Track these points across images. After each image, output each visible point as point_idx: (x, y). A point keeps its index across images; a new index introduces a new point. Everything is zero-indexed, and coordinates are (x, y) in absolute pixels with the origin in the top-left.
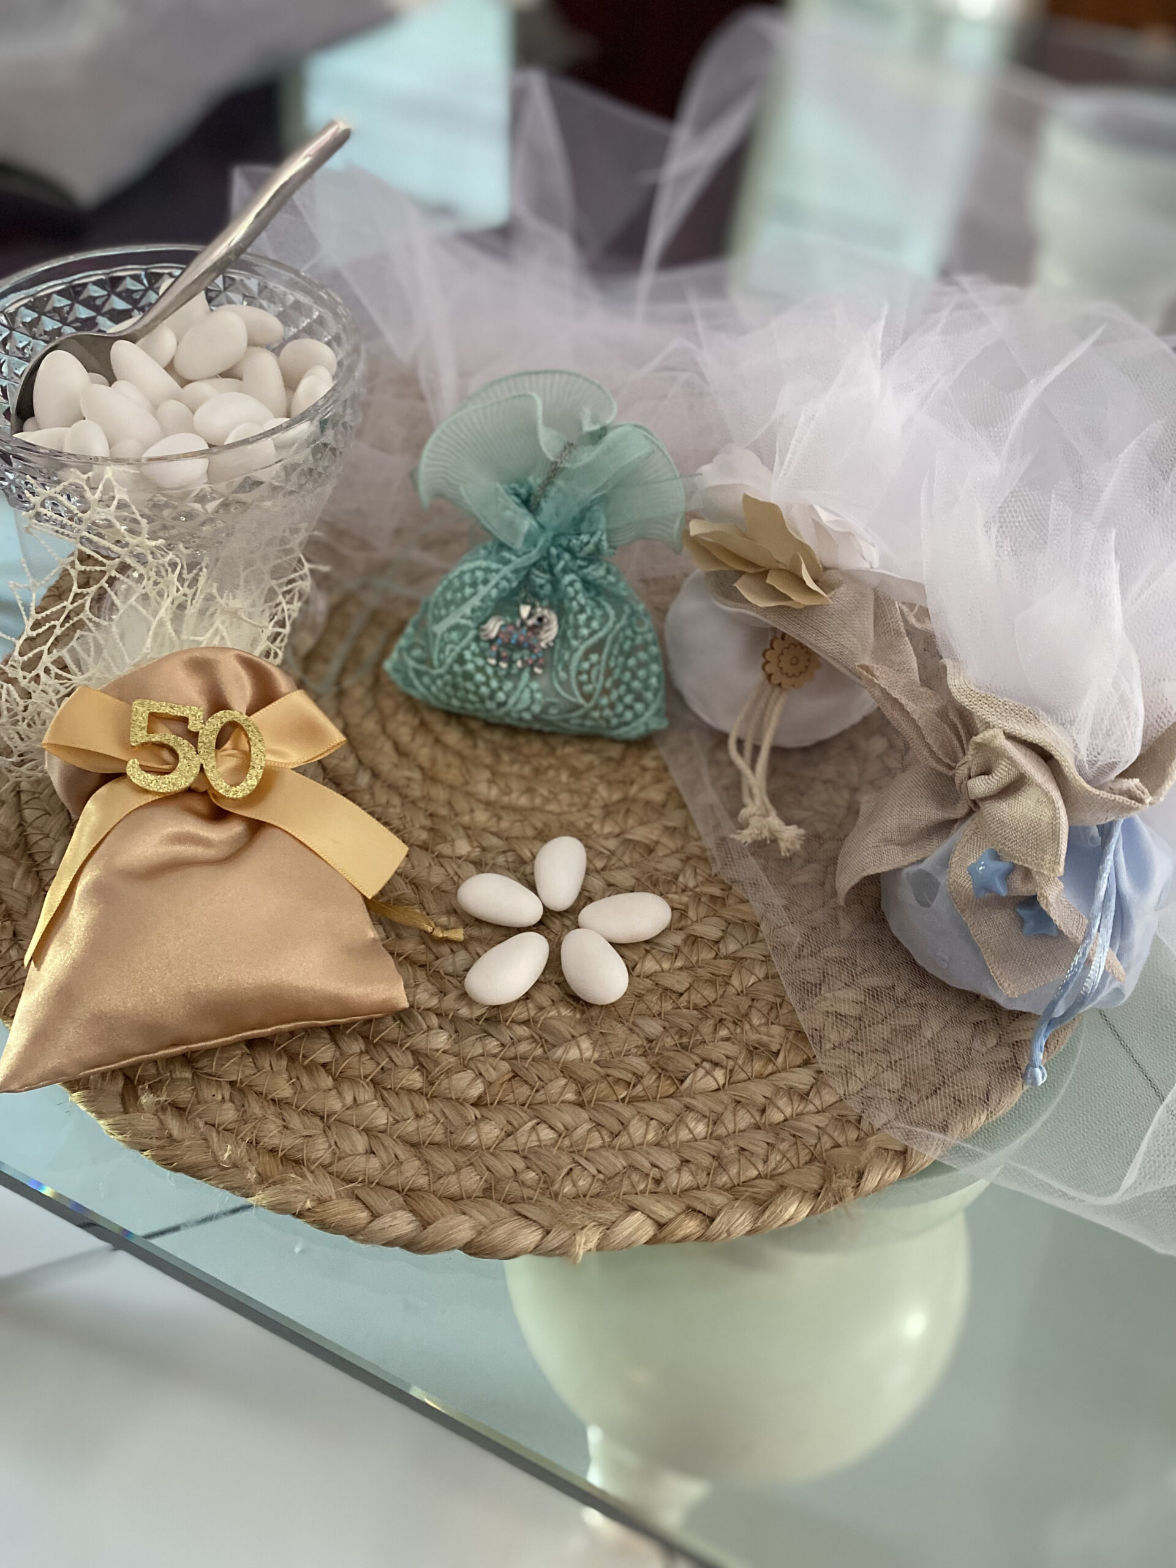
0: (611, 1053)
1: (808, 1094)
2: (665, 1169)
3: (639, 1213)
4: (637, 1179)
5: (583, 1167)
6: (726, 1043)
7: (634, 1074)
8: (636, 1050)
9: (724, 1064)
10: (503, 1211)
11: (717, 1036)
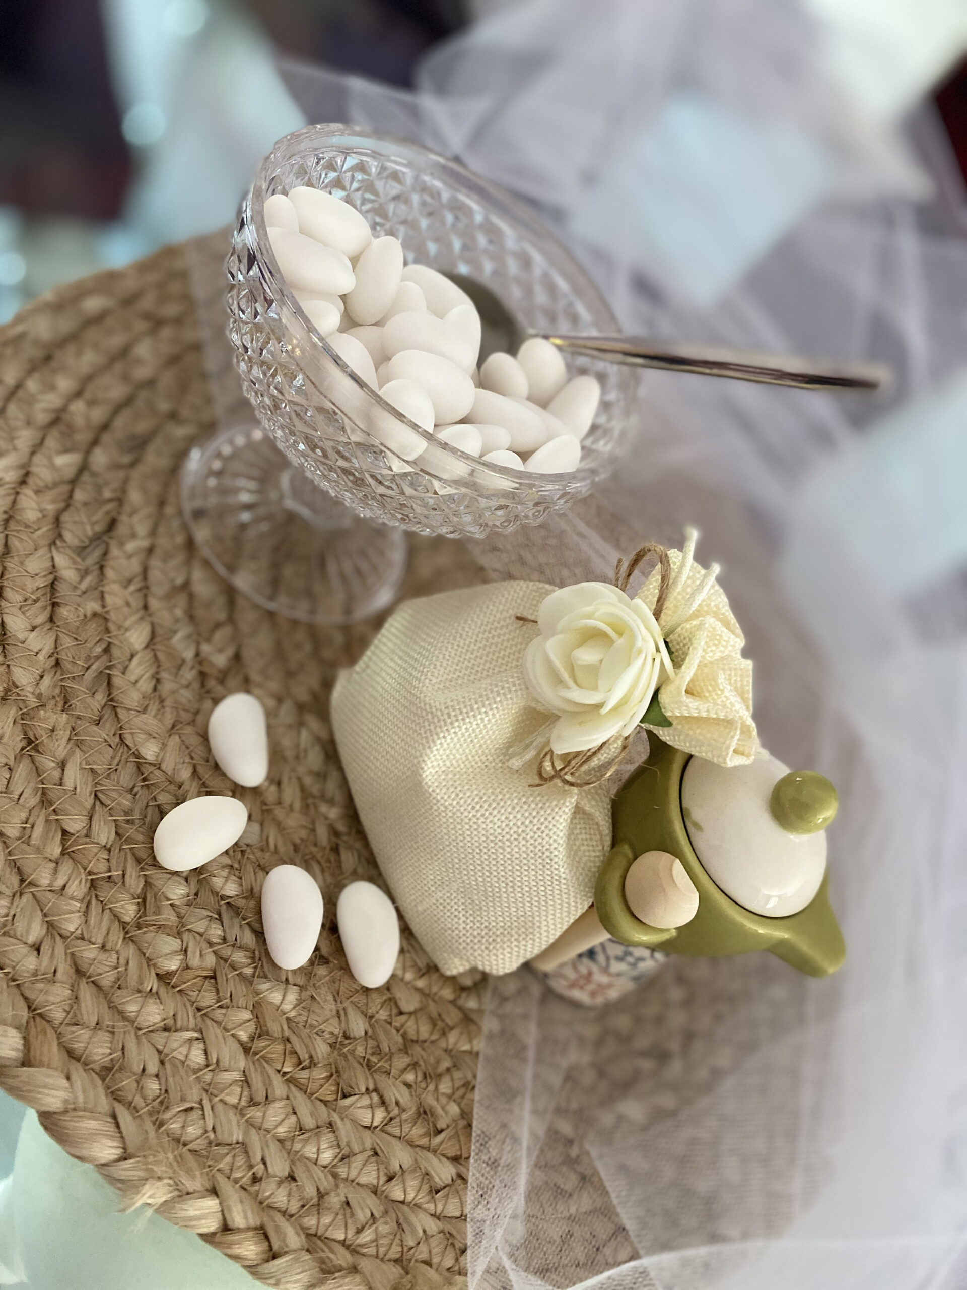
0: (306, 1022)
1: (437, 1192)
2: (270, 1170)
3: (217, 1201)
4: (239, 1164)
5: (203, 1115)
6: (405, 1087)
7: (311, 1057)
8: (328, 1036)
9: (390, 1109)
10: (104, 1103)
11: (403, 1076)
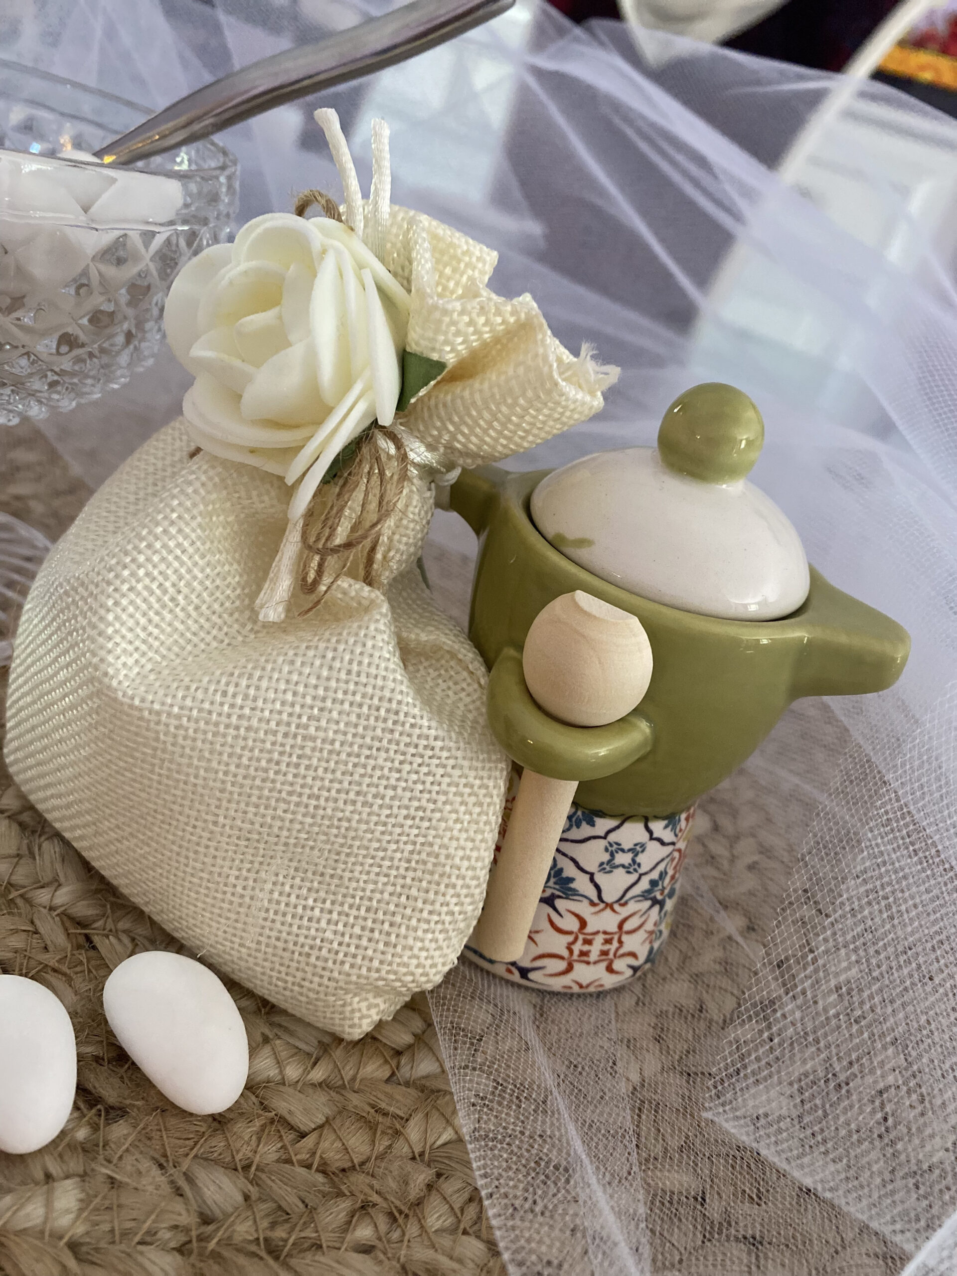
8: (168, 1235)
11: (349, 1237)
